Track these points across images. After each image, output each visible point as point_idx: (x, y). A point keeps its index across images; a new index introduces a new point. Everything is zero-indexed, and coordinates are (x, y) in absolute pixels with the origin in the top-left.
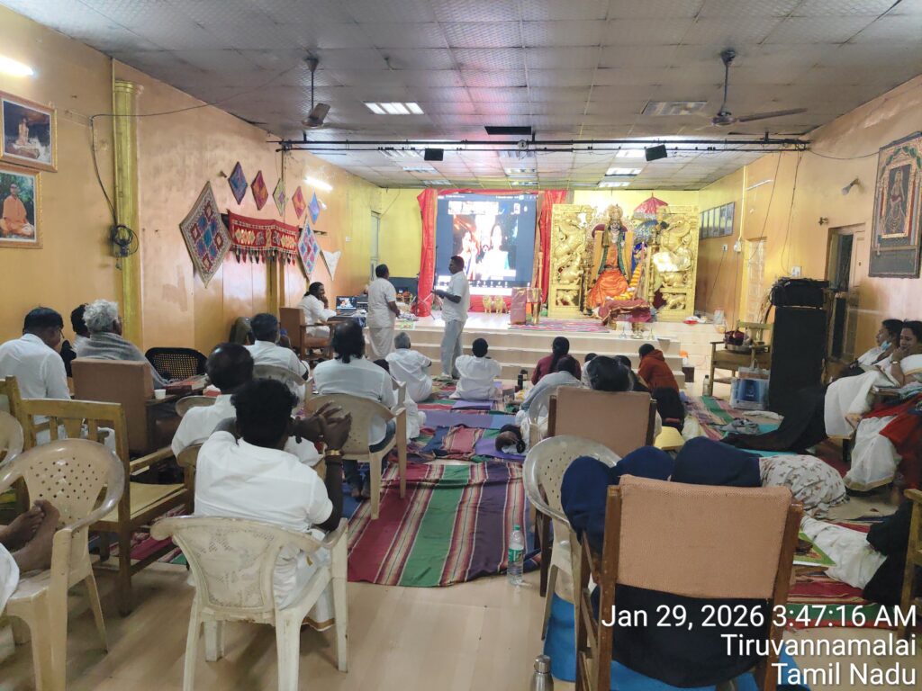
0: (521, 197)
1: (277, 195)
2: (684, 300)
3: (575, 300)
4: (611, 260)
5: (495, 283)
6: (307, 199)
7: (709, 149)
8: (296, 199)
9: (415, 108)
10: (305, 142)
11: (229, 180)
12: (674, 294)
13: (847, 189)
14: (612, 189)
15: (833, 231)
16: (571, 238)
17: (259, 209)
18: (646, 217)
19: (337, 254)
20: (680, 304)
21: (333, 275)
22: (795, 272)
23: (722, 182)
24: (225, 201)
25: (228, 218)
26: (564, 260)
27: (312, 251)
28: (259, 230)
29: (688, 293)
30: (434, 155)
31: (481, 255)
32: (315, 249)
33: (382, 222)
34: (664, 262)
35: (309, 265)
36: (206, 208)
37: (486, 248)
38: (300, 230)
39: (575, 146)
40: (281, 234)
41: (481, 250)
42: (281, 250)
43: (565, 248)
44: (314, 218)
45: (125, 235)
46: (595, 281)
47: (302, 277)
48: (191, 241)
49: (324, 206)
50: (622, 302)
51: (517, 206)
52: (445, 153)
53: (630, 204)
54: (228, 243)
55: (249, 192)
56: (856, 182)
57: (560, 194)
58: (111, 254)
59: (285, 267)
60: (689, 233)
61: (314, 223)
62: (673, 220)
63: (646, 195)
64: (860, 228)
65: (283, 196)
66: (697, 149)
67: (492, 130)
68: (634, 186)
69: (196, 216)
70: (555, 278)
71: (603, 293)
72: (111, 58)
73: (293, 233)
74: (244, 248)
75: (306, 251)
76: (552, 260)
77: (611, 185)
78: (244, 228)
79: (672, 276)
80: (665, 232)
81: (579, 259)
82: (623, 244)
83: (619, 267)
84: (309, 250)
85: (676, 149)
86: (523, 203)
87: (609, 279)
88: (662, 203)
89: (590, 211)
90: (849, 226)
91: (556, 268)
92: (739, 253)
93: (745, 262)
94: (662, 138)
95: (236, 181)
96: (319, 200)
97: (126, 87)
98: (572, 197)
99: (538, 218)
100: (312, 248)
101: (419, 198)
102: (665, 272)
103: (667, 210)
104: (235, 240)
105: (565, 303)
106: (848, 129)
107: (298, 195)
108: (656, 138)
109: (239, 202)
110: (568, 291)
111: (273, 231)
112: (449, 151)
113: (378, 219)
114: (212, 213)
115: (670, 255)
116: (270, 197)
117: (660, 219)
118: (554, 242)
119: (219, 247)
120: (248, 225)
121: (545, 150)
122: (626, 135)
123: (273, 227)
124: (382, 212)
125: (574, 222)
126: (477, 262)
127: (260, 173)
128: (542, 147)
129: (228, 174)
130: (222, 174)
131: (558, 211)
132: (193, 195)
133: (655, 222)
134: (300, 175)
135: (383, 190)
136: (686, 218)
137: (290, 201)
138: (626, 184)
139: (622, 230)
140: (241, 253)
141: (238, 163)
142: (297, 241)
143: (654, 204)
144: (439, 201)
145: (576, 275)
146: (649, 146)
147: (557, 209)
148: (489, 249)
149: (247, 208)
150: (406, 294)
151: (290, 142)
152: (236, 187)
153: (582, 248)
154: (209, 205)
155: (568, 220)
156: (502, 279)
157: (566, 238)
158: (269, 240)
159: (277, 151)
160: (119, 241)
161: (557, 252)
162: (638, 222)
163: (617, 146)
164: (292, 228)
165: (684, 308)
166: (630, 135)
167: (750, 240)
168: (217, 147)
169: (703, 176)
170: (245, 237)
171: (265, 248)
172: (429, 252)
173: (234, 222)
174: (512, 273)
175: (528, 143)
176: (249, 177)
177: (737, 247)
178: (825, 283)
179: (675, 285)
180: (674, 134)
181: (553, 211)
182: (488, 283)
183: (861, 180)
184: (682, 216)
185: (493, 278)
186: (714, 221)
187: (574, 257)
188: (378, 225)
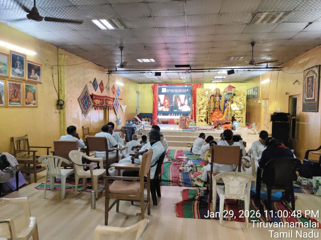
0: (186, 86)
1: (107, 88)
2: (242, 119)
3: (205, 120)
4: (217, 106)
6: (116, 88)
7: (248, 71)
8: (113, 89)
9: (153, 60)
10: (116, 71)
11: (93, 84)
12: (238, 118)
13: (294, 83)
14: (216, 83)
15: (290, 97)
16: (203, 99)
17: (101, 93)
18: (228, 92)
19: (125, 106)
20: (241, 121)
21: (124, 113)
22: (279, 110)
23: (253, 80)
24: (91, 91)
25: (92, 96)
26: (201, 107)
27: (118, 105)
28: (102, 99)
29: (243, 117)
30: (158, 74)
32: (119, 105)
34: (234, 107)
35: (117, 110)
36: (86, 93)
38: (114, 99)
39: (204, 70)
40: (108, 100)
42: (108, 105)
43: (201, 102)
44: (118, 95)
45: (61, 102)
46: (211, 113)
47: (115, 114)
48: (81, 104)
49: (121, 90)
50: (221, 121)
52: (161, 73)
53: (223, 88)
54: (92, 104)
55: (99, 87)
56: (297, 81)
57: (199, 85)
58: (58, 109)
59: (110, 111)
60: (243, 97)
61: (118, 96)
62: (237, 93)
63: (227, 85)
64: (299, 96)
65: (109, 88)
66: (244, 71)
67: (177, 66)
68: (224, 82)
69: (83, 96)
70: (198, 112)
71: (214, 117)
72: (58, 48)
73: (112, 100)
74: (97, 105)
75: (116, 106)
76: (197, 107)
77: (216, 81)
78: (97, 99)
79: (238, 112)
80: (235, 97)
81: (206, 106)
82: (220, 101)
83: (219, 108)
84: (117, 105)
85: (238, 71)
87: (216, 112)
88: (234, 87)
89: (209, 90)
90: (295, 95)
91: (199, 109)
92: (260, 104)
93: (262, 107)
94: (233, 67)
95: (95, 84)
96: (120, 89)
97: (62, 56)
98: (203, 86)
99: (192, 93)
100: (118, 104)
101: (152, 87)
102: (235, 110)
103: (235, 89)
104: (94, 103)
105: (202, 121)
106: (294, 64)
107: (114, 88)
108: (231, 67)
109: (96, 91)
110: (203, 117)
111: (106, 99)
112: (163, 73)
113: (138, 94)
114: (87, 94)
115: (237, 105)
116: (105, 89)
117: (233, 93)
118: (197, 101)
119: (90, 105)
120: (98, 98)
121: (194, 72)
122: (221, 67)
123: (106, 98)
124: (139, 92)
125: (204, 94)
127: (102, 81)
128: (194, 71)
129: (92, 82)
130: (91, 82)
131: (199, 90)
132: (82, 89)
133: (231, 94)
134: (114, 81)
135: (140, 84)
136: (242, 92)
137: (111, 90)
138: (221, 81)
139: (220, 96)
140: (96, 107)
141: (95, 78)
142: (113, 102)
143: (230, 87)
144: (159, 88)
145: (205, 111)
146: (228, 70)
147: (198, 90)
149: (98, 93)
150: (148, 118)
151: (111, 71)
152: (95, 86)
153: (207, 103)
154: (86, 92)
155: (202, 94)
158: (105, 102)
159: (107, 74)
160: (60, 105)
161: (199, 104)
162: (226, 94)
163: (218, 70)
164: (111, 98)
165: (242, 122)
166: (222, 67)
167: (263, 99)
168: (89, 73)
169: (247, 78)
170: (97, 102)
171: (103, 105)
172: (156, 104)
173: (94, 97)
175: (189, 70)
176: (99, 83)
177: (259, 102)
178: (288, 114)
179: (239, 114)
180: (237, 66)
181: (197, 90)
182: (176, 114)
183: (298, 80)
184: (240, 91)
186: (251, 93)
187: (204, 106)
188: (138, 96)
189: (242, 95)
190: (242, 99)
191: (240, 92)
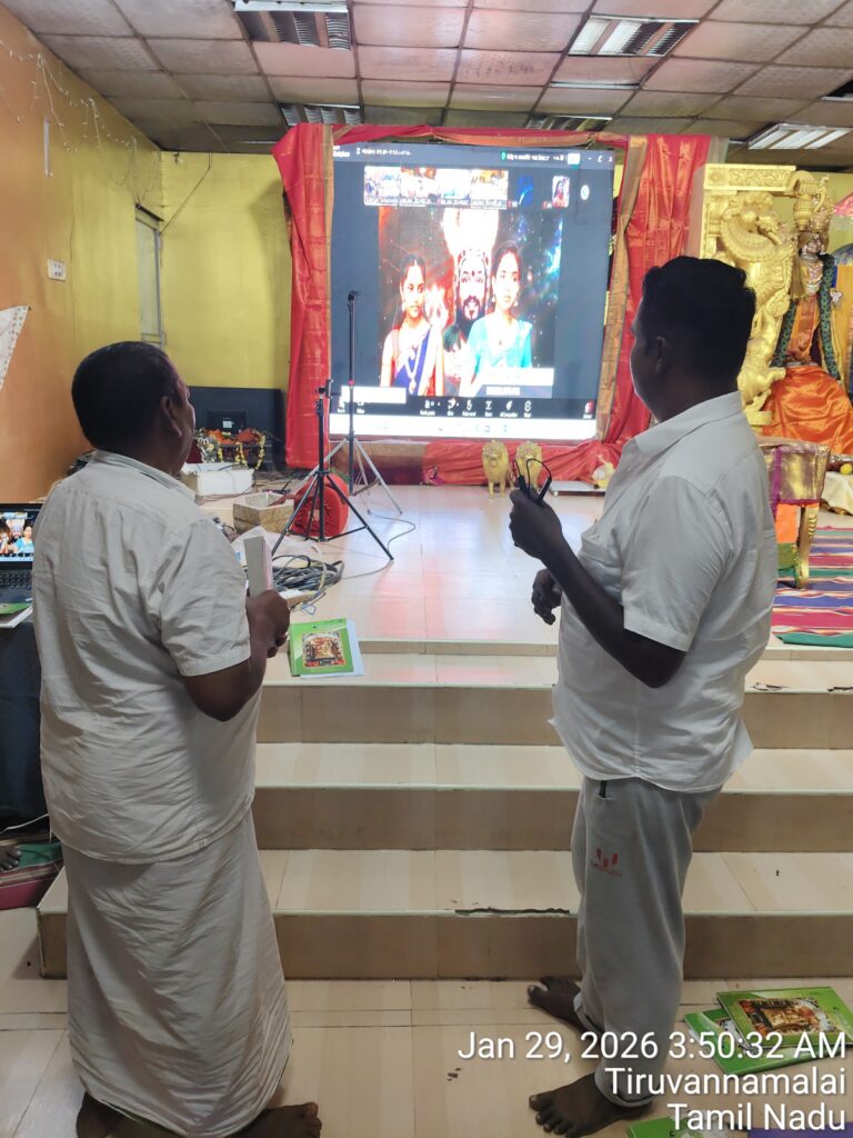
0: (574, 158)
5: (498, 406)
31: (461, 327)
33: (167, 242)
37: (472, 305)
41: (461, 313)
51: (561, 184)
57: (690, 149)
82: (834, 297)
83: (817, 358)
86: (577, 176)
87: (808, 390)
113: (158, 232)
124: (166, 214)
125: (765, 222)
126: (448, 346)
131: (722, 184)
135: (168, 156)
144: (340, 165)
148: (482, 314)
150: (245, 435)
155: (750, 216)
156: (516, 393)
172: (315, 316)
174: (543, 379)
182: (477, 406)
185: (491, 392)
188: (158, 250)
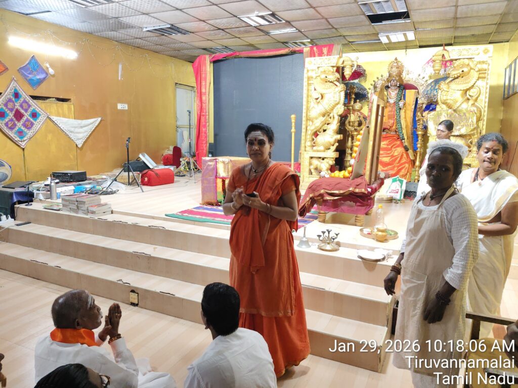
4: (389, 122)
19: (90, 121)
26: (319, 123)
27: (26, 118)
43: (320, 109)
44: (33, 83)
70: (309, 143)
77: (393, 37)
82: (401, 104)
83: (396, 130)
100: (28, 114)
101: (193, 65)
110: (323, 158)
118: (307, 103)
125: (330, 77)
131: (313, 65)
136: (472, 65)
138: (411, 36)
139: (402, 87)
145: (332, 140)
147: (311, 63)
157: (322, 97)
161: (310, 114)
181: (307, 65)
184: (467, 62)
187: (330, 121)
189: (474, 75)
190: (473, 92)
191: (463, 65)
